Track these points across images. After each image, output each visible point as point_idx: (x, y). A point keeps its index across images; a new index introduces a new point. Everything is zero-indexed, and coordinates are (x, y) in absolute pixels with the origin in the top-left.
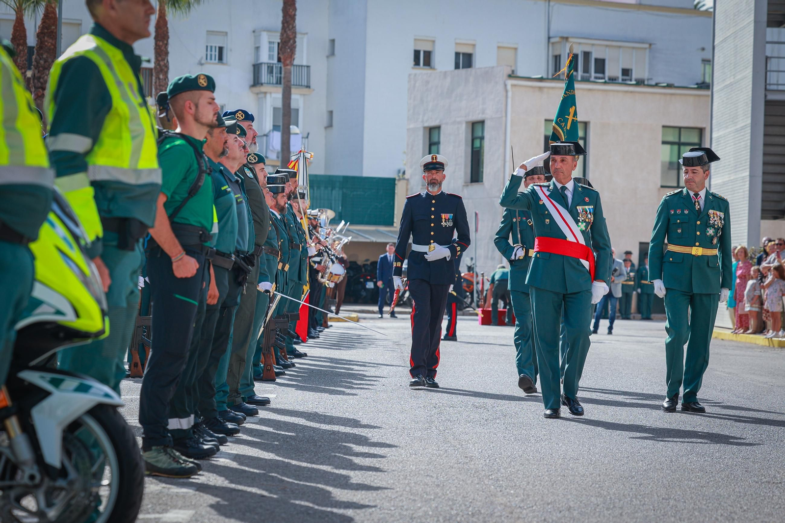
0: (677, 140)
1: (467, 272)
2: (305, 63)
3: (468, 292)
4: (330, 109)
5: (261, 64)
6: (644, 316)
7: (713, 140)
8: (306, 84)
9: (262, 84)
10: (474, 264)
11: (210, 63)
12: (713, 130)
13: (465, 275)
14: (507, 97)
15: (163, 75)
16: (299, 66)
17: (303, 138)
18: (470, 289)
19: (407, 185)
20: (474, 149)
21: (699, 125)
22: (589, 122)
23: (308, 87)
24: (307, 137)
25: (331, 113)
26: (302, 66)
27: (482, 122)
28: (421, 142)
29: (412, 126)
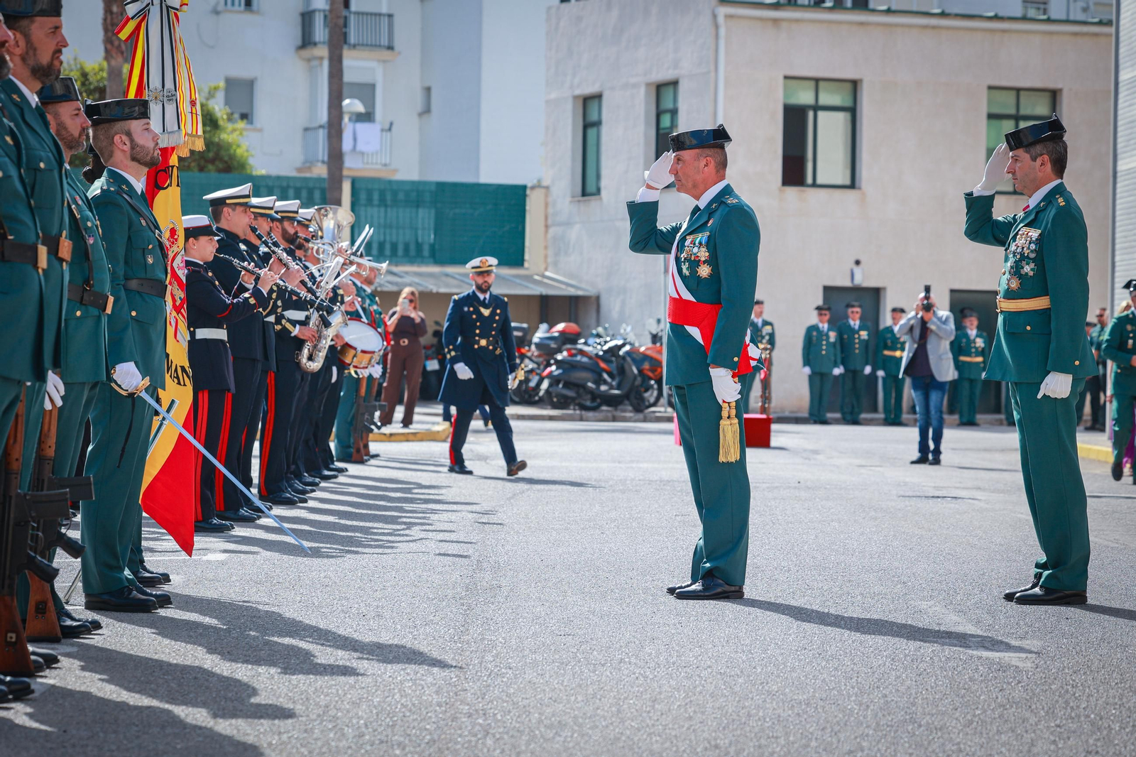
0: (1012, 111)
1: (650, 345)
2: (384, 10)
3: (651, 379)
4: (427, 85)
5: (313, 11)
6: (965, 420)
7: (1121, 85)
8: (386, 44)
9: (315, 44)
10: (662, 331)
11: (231, 11)
12: (1121, 67)
13: (647, 349)
14: (717, 36)
15: (118, 7)
16: (376, 14)
17: (382, 130)
18: (656, 373)
19: (547, 196)
20: (661, 132)
21: (1052, 85)
22: (861, 80)
23: (390, 48)
24: (390, 129)
25: (428, 90)
26: (380, 15)
27: (675, 83)
28: (570, 121)
29: (553, 96)
